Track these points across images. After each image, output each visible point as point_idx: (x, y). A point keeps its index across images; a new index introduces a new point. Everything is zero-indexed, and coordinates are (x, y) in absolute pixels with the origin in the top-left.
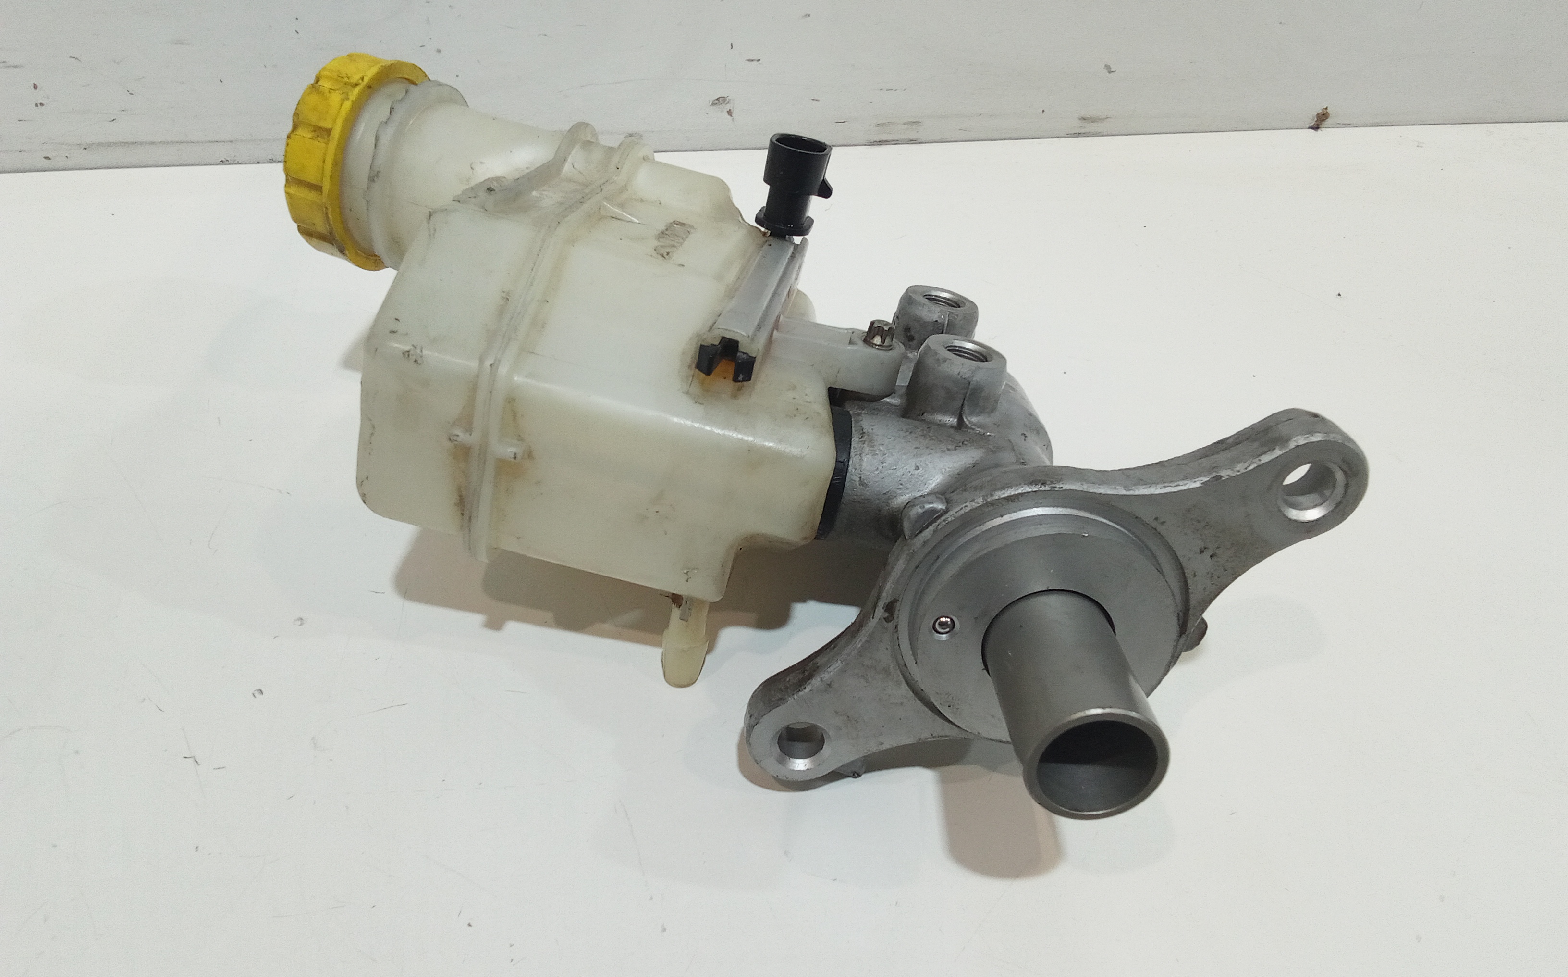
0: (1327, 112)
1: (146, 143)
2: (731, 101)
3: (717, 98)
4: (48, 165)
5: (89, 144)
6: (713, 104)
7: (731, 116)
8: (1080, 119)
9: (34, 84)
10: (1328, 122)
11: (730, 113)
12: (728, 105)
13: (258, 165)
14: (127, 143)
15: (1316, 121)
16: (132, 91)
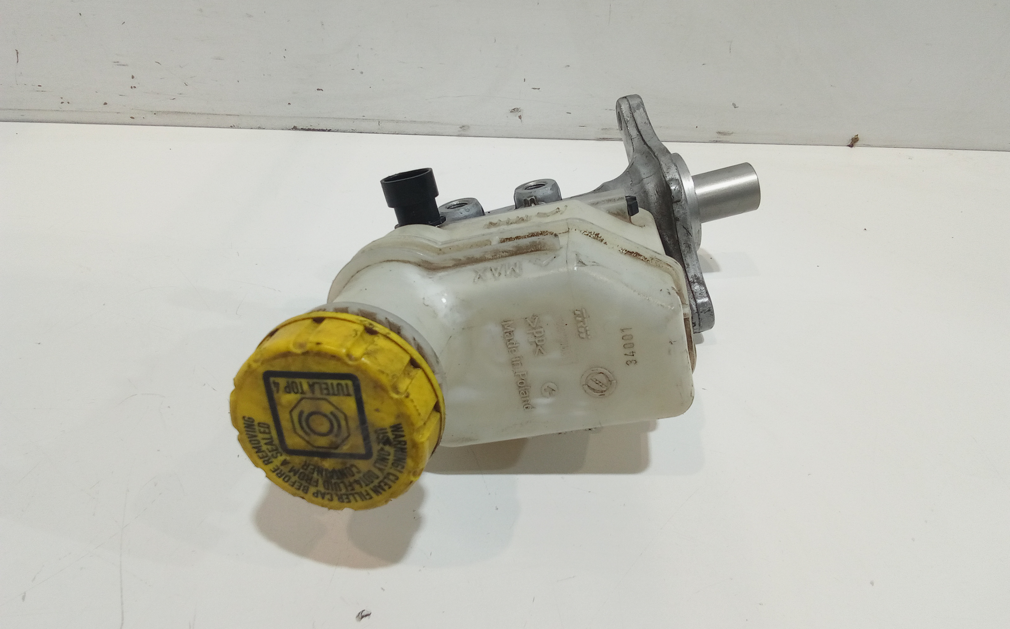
0: (858, 138)
1: (190, 113)
2: (521, 111)
3: (514, 108)
4: (133, 121)
5: (158, 112)
6: (511, 112)
7: (521, 119)
8: (717, 133)
9: (132, 76)
10: (858, 143)
11: (520, 117)
13: (251, 130)
14: (179, 112)
15: (851, 142)
16: (187, 83)
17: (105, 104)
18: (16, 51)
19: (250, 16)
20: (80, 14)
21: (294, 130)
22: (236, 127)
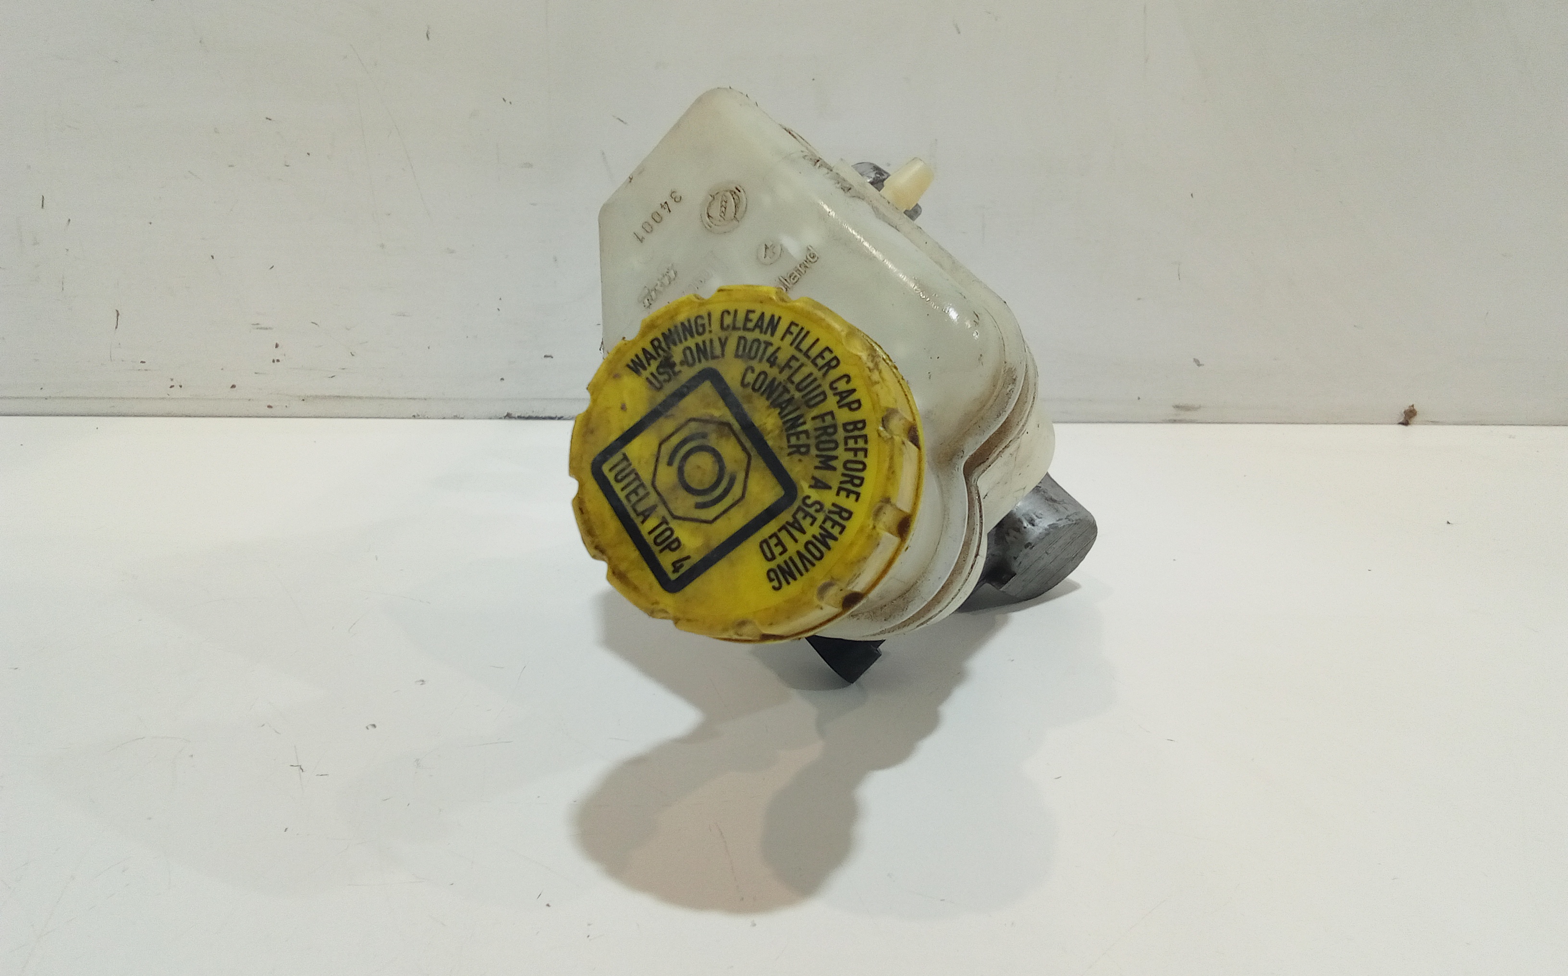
0: (1414, 410)
1: (355, 397)
4: (270, 412)
5: (308, 397)
8: (1174, 407)
9: (276, 343)
10: (1417, 419)
13: (443, 419)
14: (339, 396)
15: (1405, 417)
16: (355, 352)
17: (233, 386)
18: (116, 312)
19: (452, 252)
20: (213, 257)
21: (506, 419)
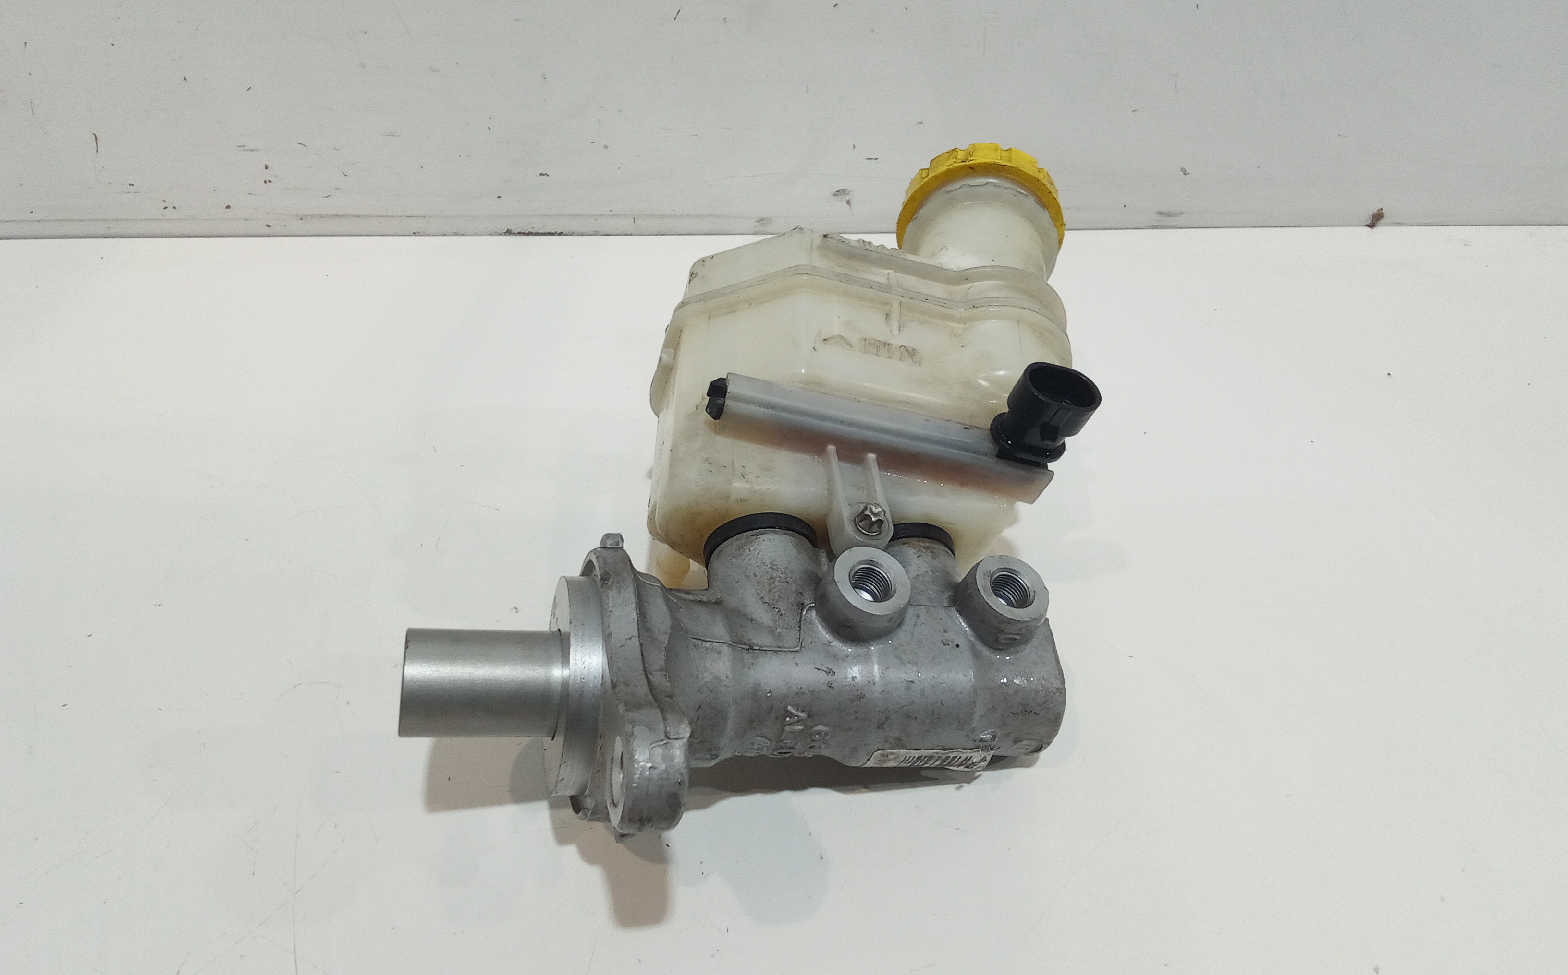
0: (1382, 213)
1: (353, 216)
2: (850, 193)
3: (838, 190)
4: (269, 231)
5: (305, 216)
6: (835, 195)
7: (850, 205)
8: (1157, 214)
9: (266, 165)
10: (1383, 221)
11: (848, 202)
12: (847, 196)
13: (444, 237)
14: (337, 215)
15: (1372, 220)
16: (347, 173)
17: (228, 207)
18: (94, 136)
19: (436, 71)
20: (185, 78)
21: (506, 235)
22: (421, 234)
